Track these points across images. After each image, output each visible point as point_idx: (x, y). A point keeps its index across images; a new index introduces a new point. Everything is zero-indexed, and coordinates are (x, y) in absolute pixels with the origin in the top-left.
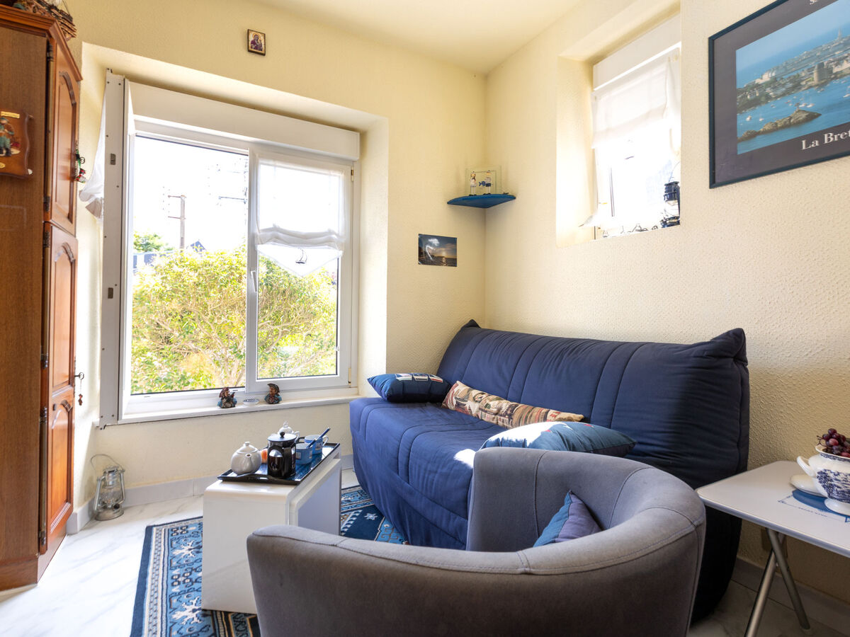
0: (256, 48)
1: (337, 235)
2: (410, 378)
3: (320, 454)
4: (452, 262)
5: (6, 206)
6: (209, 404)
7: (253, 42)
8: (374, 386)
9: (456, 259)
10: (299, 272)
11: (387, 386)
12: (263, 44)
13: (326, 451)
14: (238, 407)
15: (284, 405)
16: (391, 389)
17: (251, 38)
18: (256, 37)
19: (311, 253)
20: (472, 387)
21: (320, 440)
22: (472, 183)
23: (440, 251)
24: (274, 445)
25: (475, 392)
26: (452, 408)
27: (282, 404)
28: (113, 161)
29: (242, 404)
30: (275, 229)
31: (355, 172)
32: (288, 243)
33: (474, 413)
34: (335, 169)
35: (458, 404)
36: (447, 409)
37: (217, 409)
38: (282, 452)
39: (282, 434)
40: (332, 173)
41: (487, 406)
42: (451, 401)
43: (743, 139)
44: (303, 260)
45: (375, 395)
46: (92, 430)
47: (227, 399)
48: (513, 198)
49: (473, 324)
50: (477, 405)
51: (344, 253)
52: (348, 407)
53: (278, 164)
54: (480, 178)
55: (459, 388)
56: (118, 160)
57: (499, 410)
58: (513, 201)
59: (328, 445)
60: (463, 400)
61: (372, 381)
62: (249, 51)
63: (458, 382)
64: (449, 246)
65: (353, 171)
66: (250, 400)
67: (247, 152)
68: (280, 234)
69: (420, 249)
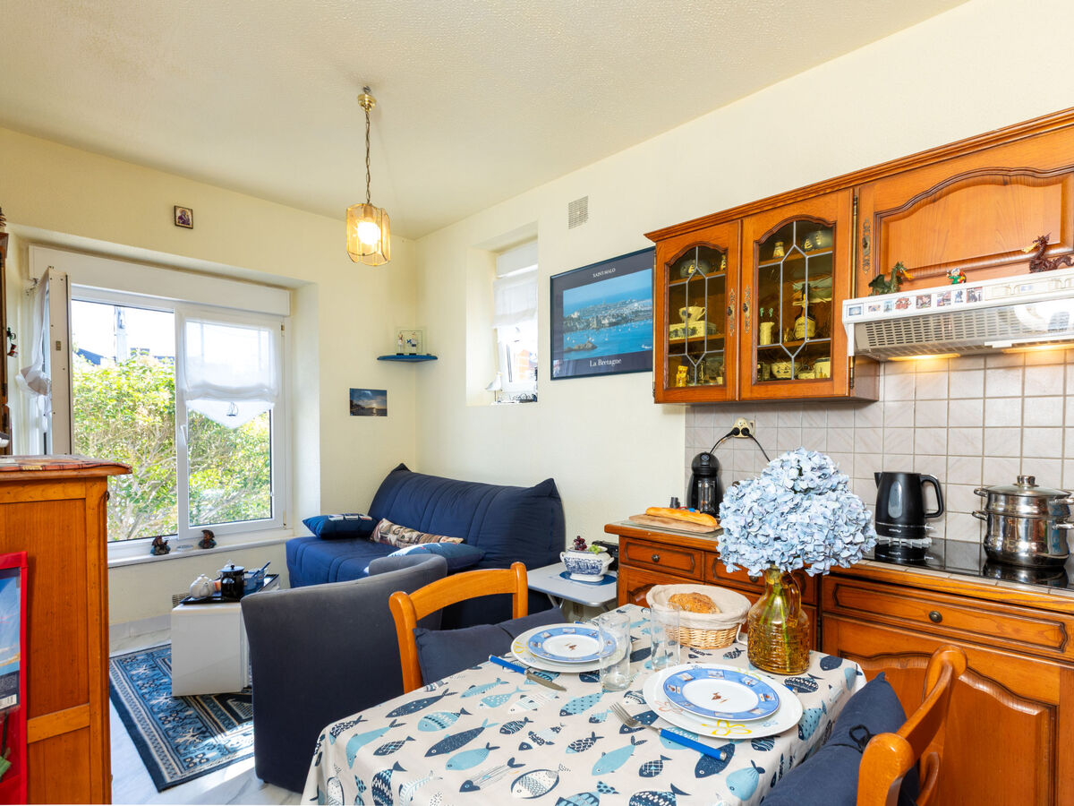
0: (183, 221)
1: (269, 388)
2: (342, 518)
3: (263, 583)
4: (383, 412)
6: (141, 552)
7: (180, 218)
8: (309, 526)
9: (386, 410)
10: (230, 423)
11: (320, 526)
12: (190, 218)
13: (267, 581)
14: (172, 554)
16: (324, 529)
17: (178, 214)
18: (183, 212)
19: (241, 405)
20: (395, 523)
21: (263, 571)
22: (400, 342)
23: (371, 404)
24: (226, 575)
25: (395, 527)
26: (378, 540)
27: (216, 548)
28: (58, 348)
29: (176, 550)
31: (285, 328)
32: (217, 396)
33: (393, 543)
35: (382, 537)
36: (373, 541)
37: (150, 556)
38: (234, 579)
39: (233, 567)
41: (403, 537)
42: (377, 535)
43: (566, 352)
44: (234, 412)
45: (310, 534)
47: (160, 547)
48: (435, 358)
49: (402, 468)
50: (395, 537)
51: (276, 405)
52: (284, 546)
54: (407, 337)
55: (385, 523)
56: (64, 346)
57: (410, 539)
58: (435, 361)
59: (268, 576)
60: (385, 534)
61: (307, 523)
62: (176, 225)
63: (384, 519)
64: (379, 398)
65: (283, 327)
66: (183, 547)
67: (173, 310)
68: (212, 391)
69: (351, 402)
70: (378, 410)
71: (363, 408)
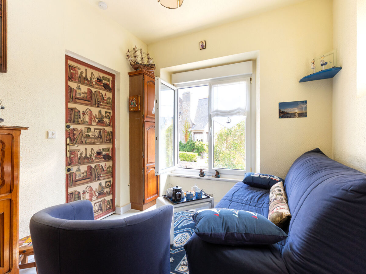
5: (137, 118)
6: (197, 175)
7: (202, 46)
12: (205, 44)
14: (205, 177)
15: (221, 179)
17: (201, 44)
19: (232, 118)
22: (313, 66)
25: (277, 189)
30: (217, 111)
31: (252, 79)
32: (222, 115)
34: (242, 80)
37: (199, 176)
39: (177, 187)
40: (241, 82)
44: (229, 121)
46: (168, 176)
47: (202, 174)
48: (340, 69)
51: (247, 117)
53: (219, 85)
63: (281, 182)
66: (210, 175)
67: (208, 84)
68: (219, 113)
69: (280, 110)
70: (298, 113)
71: (288, 113)
